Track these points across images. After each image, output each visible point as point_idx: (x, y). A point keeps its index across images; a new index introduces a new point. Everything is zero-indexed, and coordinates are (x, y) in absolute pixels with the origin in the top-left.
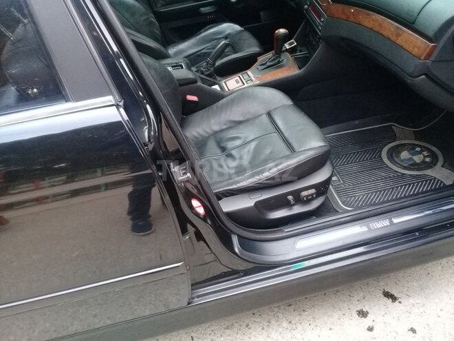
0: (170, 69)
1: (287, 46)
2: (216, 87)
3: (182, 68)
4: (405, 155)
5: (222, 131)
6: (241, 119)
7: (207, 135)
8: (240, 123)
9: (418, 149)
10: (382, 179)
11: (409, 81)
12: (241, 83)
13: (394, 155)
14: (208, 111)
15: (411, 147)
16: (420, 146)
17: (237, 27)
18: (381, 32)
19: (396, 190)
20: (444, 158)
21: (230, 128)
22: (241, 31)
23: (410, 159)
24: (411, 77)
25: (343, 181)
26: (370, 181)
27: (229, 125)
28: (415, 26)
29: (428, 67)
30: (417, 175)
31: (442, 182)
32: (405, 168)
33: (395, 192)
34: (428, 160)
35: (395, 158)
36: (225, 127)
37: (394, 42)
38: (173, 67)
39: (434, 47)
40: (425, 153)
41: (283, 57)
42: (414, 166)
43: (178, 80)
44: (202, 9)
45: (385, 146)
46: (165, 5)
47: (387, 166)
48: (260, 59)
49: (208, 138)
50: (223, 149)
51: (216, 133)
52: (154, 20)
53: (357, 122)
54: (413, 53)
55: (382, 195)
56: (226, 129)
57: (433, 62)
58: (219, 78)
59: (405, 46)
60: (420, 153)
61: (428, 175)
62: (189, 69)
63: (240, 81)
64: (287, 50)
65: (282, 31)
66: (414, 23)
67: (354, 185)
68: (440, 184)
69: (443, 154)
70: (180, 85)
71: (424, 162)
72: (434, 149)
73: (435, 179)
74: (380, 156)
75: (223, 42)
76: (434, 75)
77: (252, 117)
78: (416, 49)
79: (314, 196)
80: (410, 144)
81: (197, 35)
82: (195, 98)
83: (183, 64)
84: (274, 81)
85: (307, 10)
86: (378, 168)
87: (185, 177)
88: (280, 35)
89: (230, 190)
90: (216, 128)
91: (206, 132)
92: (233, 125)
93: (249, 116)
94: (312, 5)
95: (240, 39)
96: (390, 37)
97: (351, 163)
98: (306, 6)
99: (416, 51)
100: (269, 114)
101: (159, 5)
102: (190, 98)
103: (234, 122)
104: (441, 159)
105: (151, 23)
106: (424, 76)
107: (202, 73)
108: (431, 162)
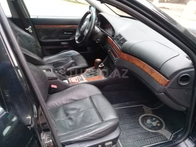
0: (45, 71)
1: (100, 66)
2: (66, 81)
3: (51, 71)
4: (149, 121)
5: (67, 104)
6: (77, 99)
7: (59, 106)
8: (76, 101)
9: (154, 119)
10: (140, 134)
11: (156, 94)
12: (78, 81)
13: (144, 121)
14: (61, 94)
15: (151, 117)
16: (155, 117)
17: (77, 53)
18: (144, 69)
19: (146, 140)
20: (166, 124)
21: (71, 103)
22: (79, 55)
23: (151, 124)
24: (158, 92)
25: (123, 134)
26: (134, 135)
27: (71, 101)
28: (160, 70)
29: (165, 90)
30: (155, 133)
31: (165, 137)
32: (149, 128)
33: (146, 141)
34: (158, 125)
35: (145, 123)
36: (68, 102)
37: (150, 75)
38: (46, 70)
39: (169, 82)
40: (157, 121)
41: (97, 71)
42: (153, 128)
43: (48, 77)
44: (62, 43)
45: (140, 116)
46: (45, 39)
47: (142, 127)
48: (87, 70)
49: (60, 107)
50: (67, 115)
51: (64, 105)
52: (39, 45)
53: (128, 103)
54: (159, 82)
55: (140, 143)
56: (69, 103)
57: (168, 88)
58: (67, 76)
59: (155, 78)
60: (155, 121)
61: (159, 133)
62: (54, 72)
63: (78, 80)
64: (99, 68)
65: (99, 60)
66: (159, 69)
67: (127, 136)
68: (165, 138)
69: (165, 122)
70: (49, 80)
71: (157, 126)
72: (161, 119)
73: (162, 135)
74: (138, 121)
75: (72, 61)
76: (168, 93)
77: (82, 98)
78: (160, 81)
79: (111, 145)
80: (151, 116)
81: (58, 54)
82: (55, 87)
83: (51, 69)
84: (93, 82)
85: (109, 52)
86: (138, 128)
87: (48, 142)
88: (98, 62)
89: (70, 141)
90: (64, 102)
91: (59, 104)
92: (73, 101)
93: (81, 98)
94: (112, 50)
95: (78, 59)
96: (148, 73)
97: (126, 124)
98: (109, 51)
99: (160, 82)
100: (90, 97)
101: (42, 38)
102: (53, 86)
103: (74, 100)
104: (164, 125)
105: (38, 46)
106: (163, 93)
107: (60, 74)
108: (160, 126)
